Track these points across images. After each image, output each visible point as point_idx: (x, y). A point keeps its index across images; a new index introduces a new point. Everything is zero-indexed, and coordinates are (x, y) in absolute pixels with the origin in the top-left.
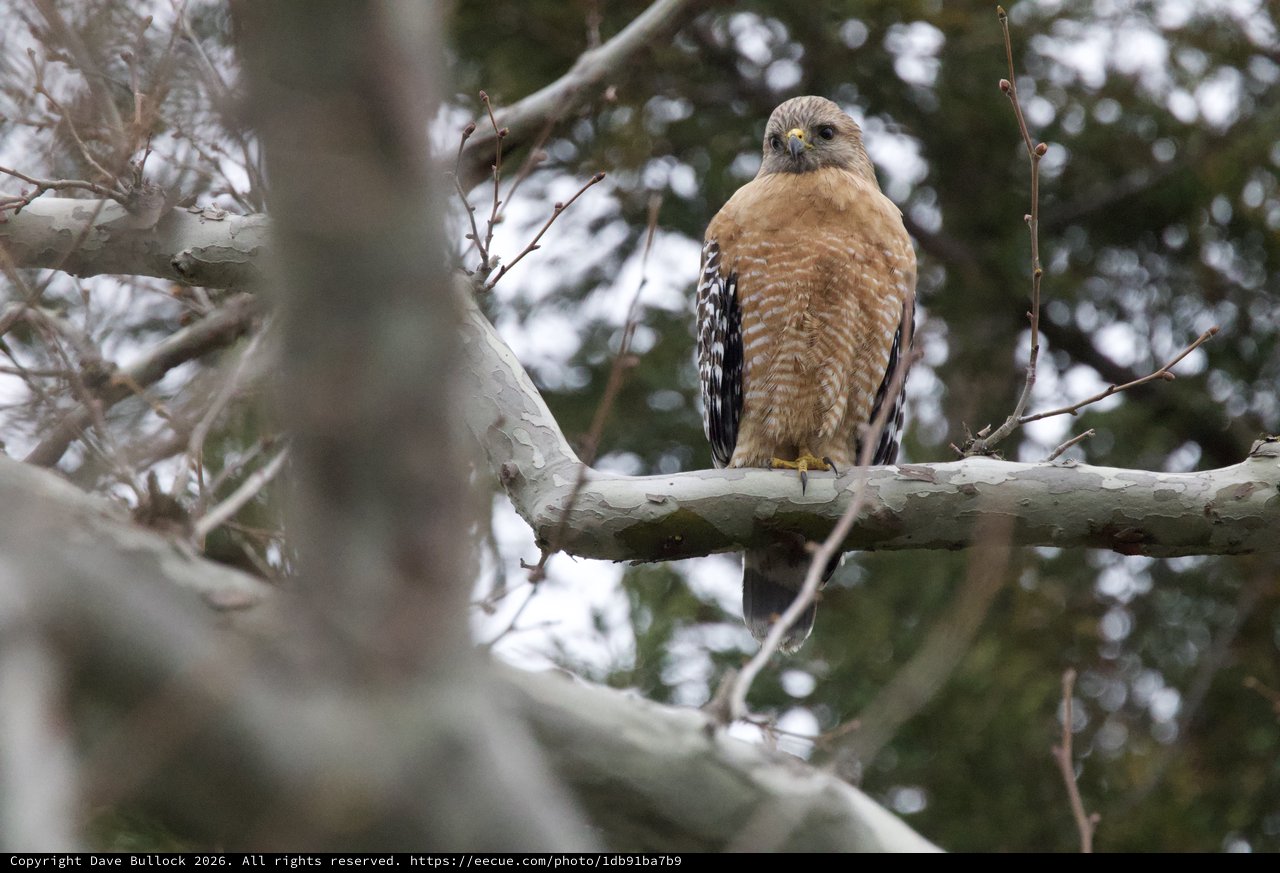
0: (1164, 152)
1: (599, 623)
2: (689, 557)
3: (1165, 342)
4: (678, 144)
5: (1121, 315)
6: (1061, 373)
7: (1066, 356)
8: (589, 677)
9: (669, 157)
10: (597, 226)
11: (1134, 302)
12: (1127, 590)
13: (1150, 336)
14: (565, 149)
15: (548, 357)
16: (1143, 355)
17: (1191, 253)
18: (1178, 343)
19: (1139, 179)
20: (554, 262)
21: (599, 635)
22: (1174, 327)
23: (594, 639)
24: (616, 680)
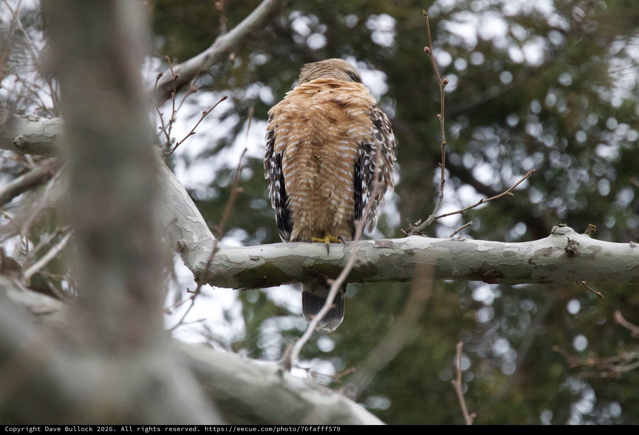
0: (506, 78)
1: (227, 317)
2: (270, 287)
3: (507, 172)
4: (263, 76)
5: (486, 159)
6: (456, 189)
7: (458, 180)
8: (222, 345)
9: (259, 83)
10: (223, 118)
11: (493, 152)
12: (489, 298)
13: (500, 170)
14: (207, 79)
15: (200, 184)
16: (497, 180)
17: (521, 127)
18: (514, 173)
19: (494, 91)
20: (202, 135)
21: (227, 323)
22: (512, 165)
23: (224, 324)
24: (235, 347)
